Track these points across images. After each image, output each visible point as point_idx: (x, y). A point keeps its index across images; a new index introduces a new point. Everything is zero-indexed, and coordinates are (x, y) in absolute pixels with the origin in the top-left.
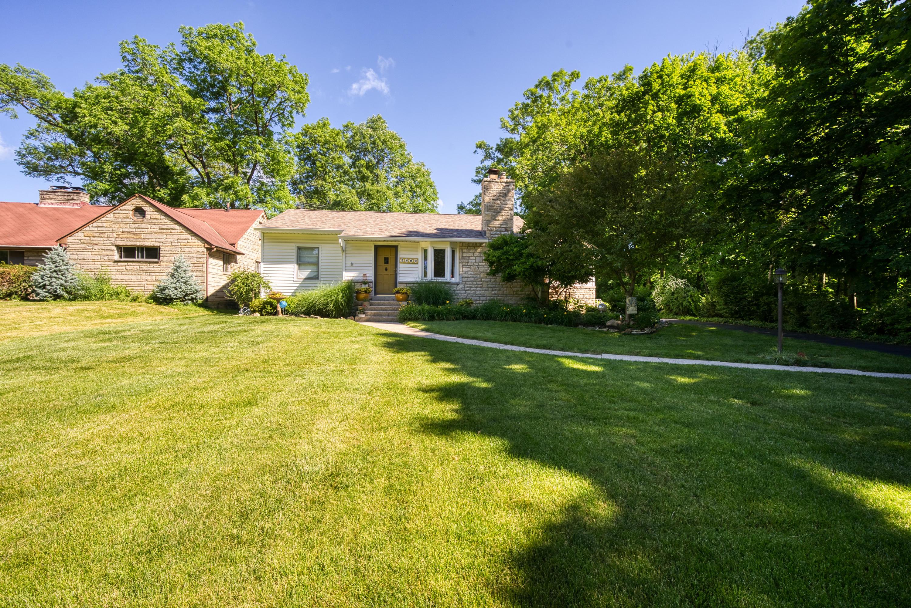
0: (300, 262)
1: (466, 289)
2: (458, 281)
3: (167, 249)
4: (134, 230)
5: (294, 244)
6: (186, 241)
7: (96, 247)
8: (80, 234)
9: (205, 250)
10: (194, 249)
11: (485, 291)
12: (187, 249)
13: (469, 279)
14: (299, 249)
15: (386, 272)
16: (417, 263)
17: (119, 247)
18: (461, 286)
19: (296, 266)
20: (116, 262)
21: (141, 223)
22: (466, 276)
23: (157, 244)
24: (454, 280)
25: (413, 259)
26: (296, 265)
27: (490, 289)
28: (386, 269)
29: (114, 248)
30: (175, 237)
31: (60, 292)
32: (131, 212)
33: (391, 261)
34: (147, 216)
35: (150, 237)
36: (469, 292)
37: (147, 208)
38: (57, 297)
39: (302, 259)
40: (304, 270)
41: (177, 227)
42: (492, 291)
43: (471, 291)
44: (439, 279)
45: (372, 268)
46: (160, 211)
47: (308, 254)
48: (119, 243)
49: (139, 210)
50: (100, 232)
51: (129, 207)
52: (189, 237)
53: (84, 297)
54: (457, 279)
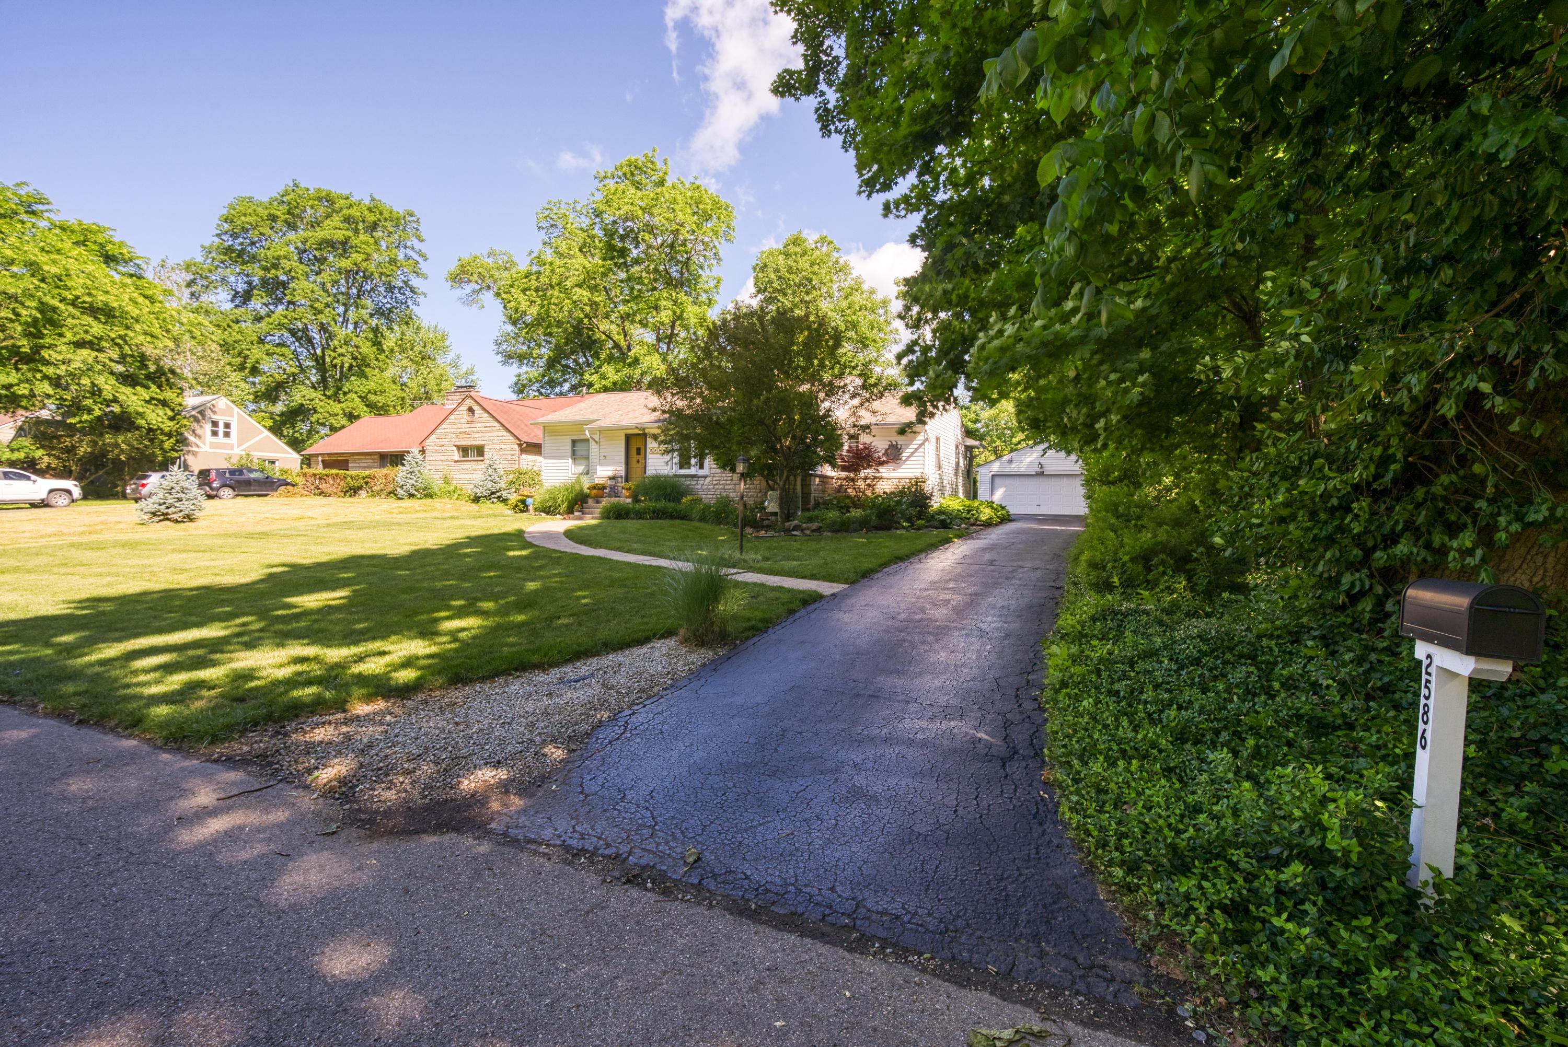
0: (574, 455)
1: (715, 483)
2: (705, 475)
3: (489, 447)
4: (468, 430)
5: (568, 437)
6: (503, 438)
7: (443, 448)
8: (433, 437)
9: (517, 446)
10: (508, 446)
11: (735, 485)
12: (503, 447)
13: (716, 473)
14: (574, 442)
15: (638, 466)
16: (666, 453)
17: (458, 447)
18: (708, 479)
19: (570, 460)
20: (456, 461)
21: (472, 422)
22: (714, 466)
23: (483, 443)
24: (701, 473)
25: (662, 448)
28: (638, 462)
29: (455, 448)
30: (495, 434)
31: (413, 491)
32: (465, 412)
33: (642, 452)
34: (476, 415)
35: (478, 435)
36: (716, 487)
37: (476, 408)
38: (411, 496)
39: (578, 453)
40: (580, 464)
41: (496, 424)
43: (720, 485)
44: (685, 472)
45: (623, 461)
46: (484, 409)
47: (580, 447)
48: (458, 443)
49: (471, 410)
50: (446, 433)
51: (464, 408)
52: (505, 433)
53: (430, 496)
54: (706, 471)
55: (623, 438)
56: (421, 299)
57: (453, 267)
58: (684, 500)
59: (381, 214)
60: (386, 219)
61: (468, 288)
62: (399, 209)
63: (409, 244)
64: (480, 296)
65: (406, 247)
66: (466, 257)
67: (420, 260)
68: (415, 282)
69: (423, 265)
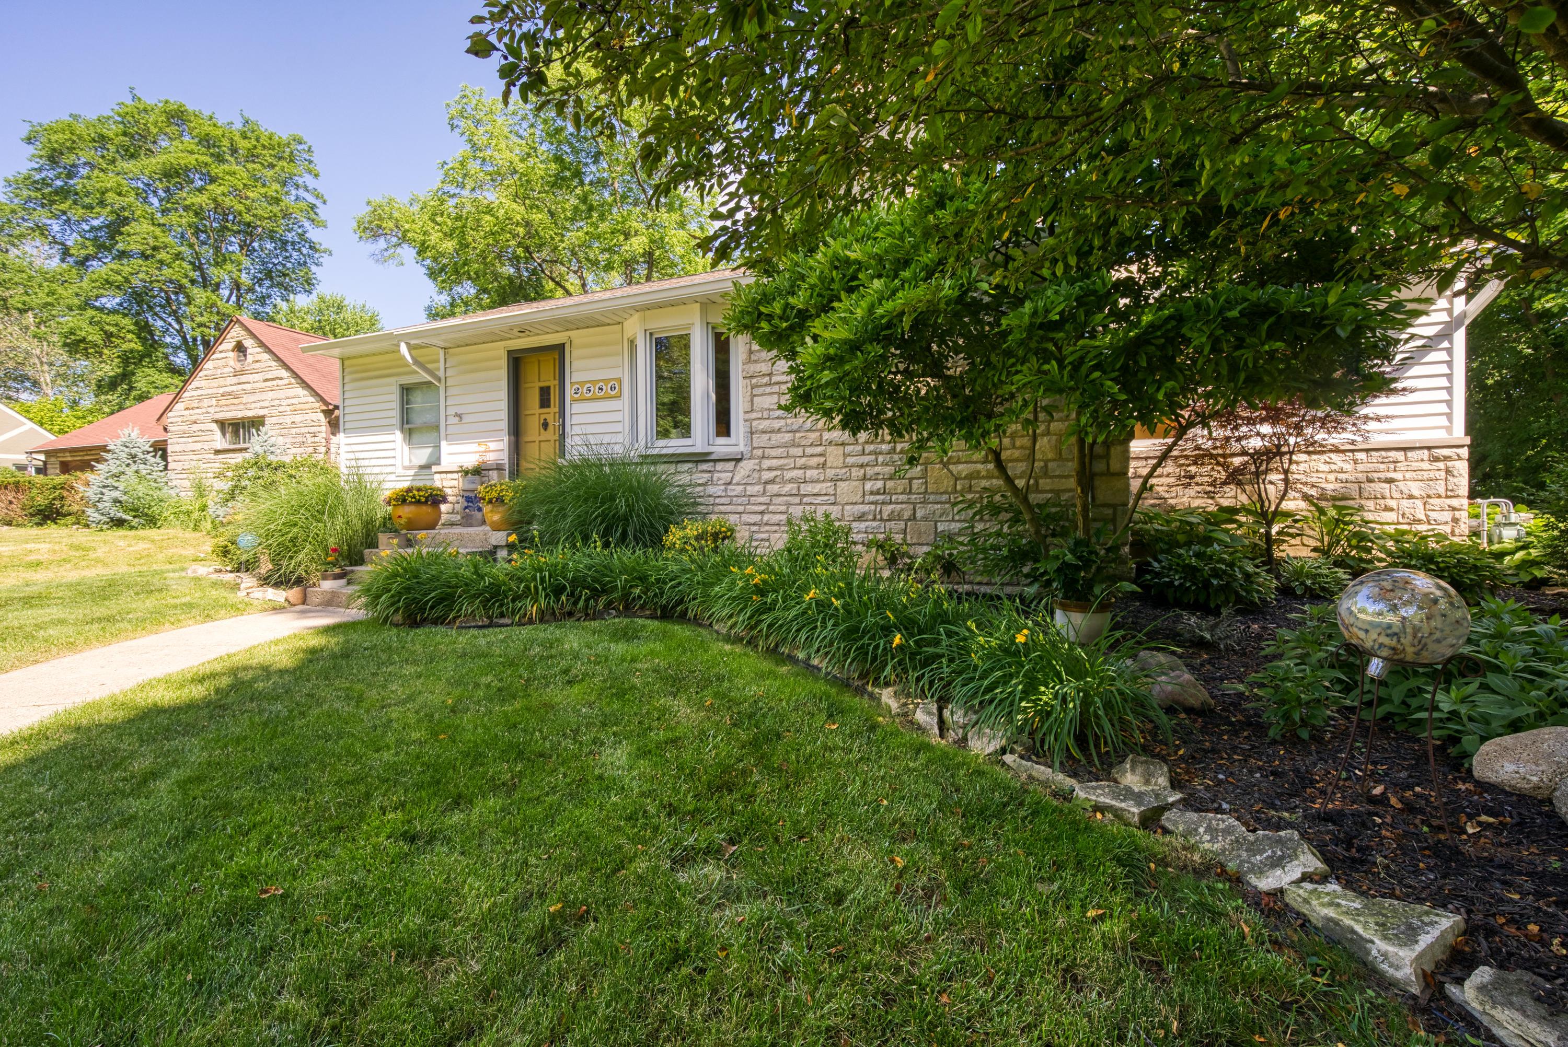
1: (767, 475)
2: (742, 448)
3: (274, 420)
4: (234, 388)
5: (392, 380)
6: (296, 401)
7: (195, 427)
8: (179, 406)
9: (321, 416)
10: (307, 417)
11: (835, 480)
12: (298, 418)
13: (776, 438)
14: (406, 391)
15: (545, 435)
16: (619, 396)
17: (222, 424)
18: (746, 466)
19: (398, 436)
20: (217, 452)
21: (242, 373)
22: (764, 425)
23: (261, 412)
24: (722, 447)
25: (606, 381)
26: (398, 433)
27: (857, 473)
28: (545, 425)
29: (214, 427)
30: (282, 394)
32: (231, 354)
33: (555, 396)
34: (250, 358)
35: (252, 398)
36: (773, 489)
37: (248, 343)
39: (417, 417)
41: (284, 373)
42: (864, 478)
43: (784, 482)
44: (674, 445)
45: (504, 425)
46: (262, 344)
47: (418, 401)
48: (220, 416)
49: (240, 348)
50: (200, 399)
51: (228, 345)
52: (301, 392)
53: (152, 521)
54: (737, 441)
55: (504, 363)
56: (325, 259)
57: (364, 211)
58: (674, 536)
59: (258, 140)
60: (264, 147)
61: (382, 243)
62: (283, 134)
63: (300, 181)
64: (399, 250)
65: (297, 187)
66: (378, 200)
67: (318, 203)
68: (314, 234)
69: (322, 210)
